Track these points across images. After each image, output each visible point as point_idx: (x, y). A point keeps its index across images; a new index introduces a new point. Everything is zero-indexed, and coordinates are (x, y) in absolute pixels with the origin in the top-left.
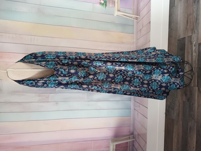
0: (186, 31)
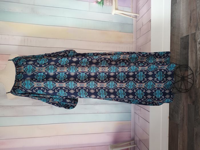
0: (189, 28)
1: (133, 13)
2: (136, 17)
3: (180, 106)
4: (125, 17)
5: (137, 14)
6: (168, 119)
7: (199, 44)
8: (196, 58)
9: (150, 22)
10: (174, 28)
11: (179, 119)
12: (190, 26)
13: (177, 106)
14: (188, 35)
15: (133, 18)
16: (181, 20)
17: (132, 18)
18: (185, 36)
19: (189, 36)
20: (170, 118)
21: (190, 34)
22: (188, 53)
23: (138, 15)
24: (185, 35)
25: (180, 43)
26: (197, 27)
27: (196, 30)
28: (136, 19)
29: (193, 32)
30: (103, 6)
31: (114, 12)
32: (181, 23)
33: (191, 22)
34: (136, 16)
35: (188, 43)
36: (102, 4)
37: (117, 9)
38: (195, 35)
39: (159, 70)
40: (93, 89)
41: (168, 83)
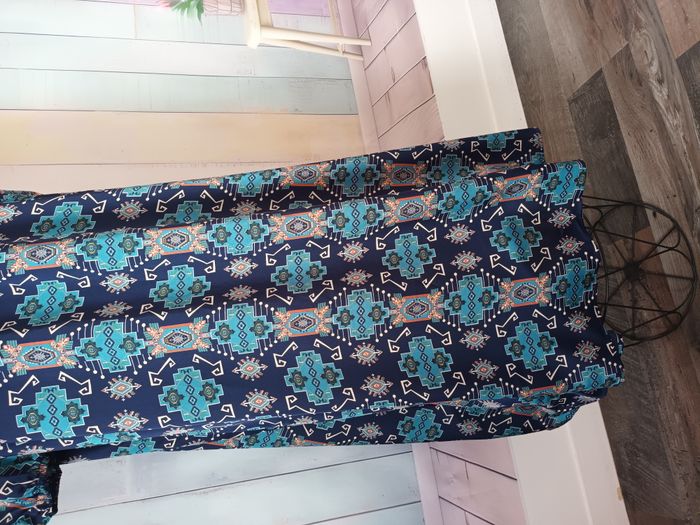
0: (595, 42)
1: (342, 36)
2: (359, 51)
3: (663, 417)
4: (309, 53)
5: (359, 38)
6: (622, 503)
7: (660, 82)
8: (670, 150)
9: (426, 65)
10: (528, 75)
11: (681, 487)
12: (593, 33)
13: (649, 422)
14: (600, 72)
15: (346, 56)
16: (550, 32)
17: (339, 55)
18: (586, 84)
19: (606, 73)
20: (626, 494)
21: (603, 64)
22: (620, 146)
23: (368, 43)
24: (583, 78)
25: (571, 122)
26: (626, 20)
27: (626, 35)
28: (361, 59)
29: (617, 48)
30: (202, 15)
31: (256, 37)
32: (553, 44)
33: (592, 18)
34: (360, 46)
35: (608, 104)
36: (196, 11)
37: (266, 25)
38: (629, 57)
39: (500, 211)
40: (123, 375)
41: (569, 269)
